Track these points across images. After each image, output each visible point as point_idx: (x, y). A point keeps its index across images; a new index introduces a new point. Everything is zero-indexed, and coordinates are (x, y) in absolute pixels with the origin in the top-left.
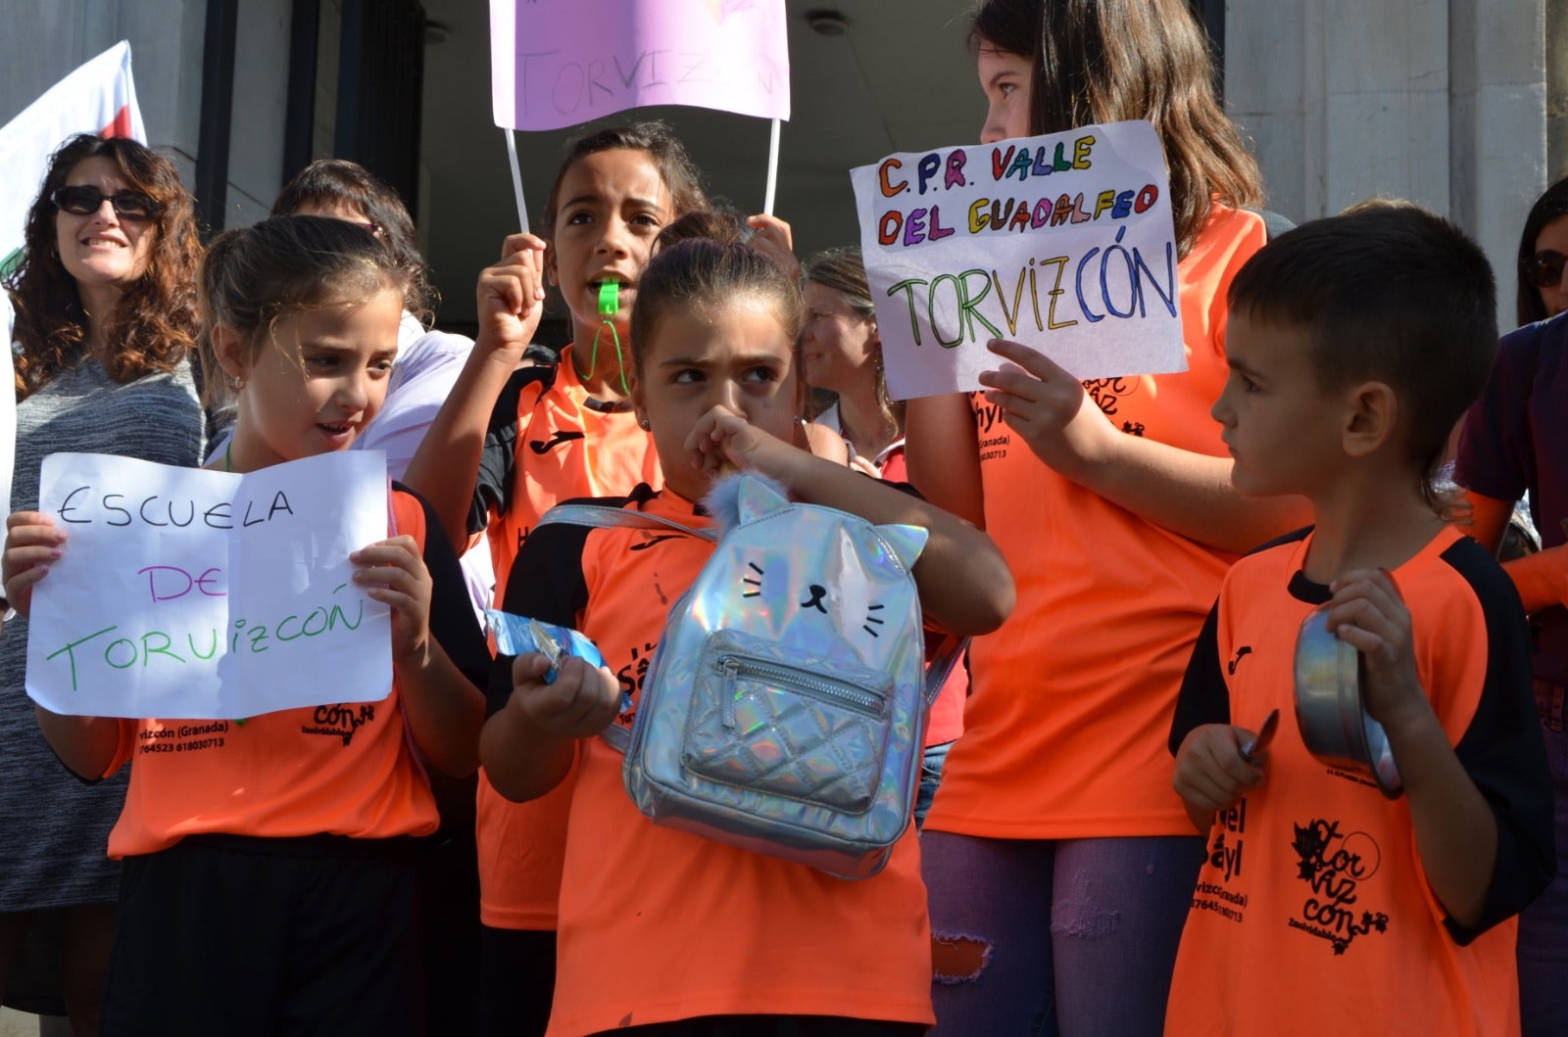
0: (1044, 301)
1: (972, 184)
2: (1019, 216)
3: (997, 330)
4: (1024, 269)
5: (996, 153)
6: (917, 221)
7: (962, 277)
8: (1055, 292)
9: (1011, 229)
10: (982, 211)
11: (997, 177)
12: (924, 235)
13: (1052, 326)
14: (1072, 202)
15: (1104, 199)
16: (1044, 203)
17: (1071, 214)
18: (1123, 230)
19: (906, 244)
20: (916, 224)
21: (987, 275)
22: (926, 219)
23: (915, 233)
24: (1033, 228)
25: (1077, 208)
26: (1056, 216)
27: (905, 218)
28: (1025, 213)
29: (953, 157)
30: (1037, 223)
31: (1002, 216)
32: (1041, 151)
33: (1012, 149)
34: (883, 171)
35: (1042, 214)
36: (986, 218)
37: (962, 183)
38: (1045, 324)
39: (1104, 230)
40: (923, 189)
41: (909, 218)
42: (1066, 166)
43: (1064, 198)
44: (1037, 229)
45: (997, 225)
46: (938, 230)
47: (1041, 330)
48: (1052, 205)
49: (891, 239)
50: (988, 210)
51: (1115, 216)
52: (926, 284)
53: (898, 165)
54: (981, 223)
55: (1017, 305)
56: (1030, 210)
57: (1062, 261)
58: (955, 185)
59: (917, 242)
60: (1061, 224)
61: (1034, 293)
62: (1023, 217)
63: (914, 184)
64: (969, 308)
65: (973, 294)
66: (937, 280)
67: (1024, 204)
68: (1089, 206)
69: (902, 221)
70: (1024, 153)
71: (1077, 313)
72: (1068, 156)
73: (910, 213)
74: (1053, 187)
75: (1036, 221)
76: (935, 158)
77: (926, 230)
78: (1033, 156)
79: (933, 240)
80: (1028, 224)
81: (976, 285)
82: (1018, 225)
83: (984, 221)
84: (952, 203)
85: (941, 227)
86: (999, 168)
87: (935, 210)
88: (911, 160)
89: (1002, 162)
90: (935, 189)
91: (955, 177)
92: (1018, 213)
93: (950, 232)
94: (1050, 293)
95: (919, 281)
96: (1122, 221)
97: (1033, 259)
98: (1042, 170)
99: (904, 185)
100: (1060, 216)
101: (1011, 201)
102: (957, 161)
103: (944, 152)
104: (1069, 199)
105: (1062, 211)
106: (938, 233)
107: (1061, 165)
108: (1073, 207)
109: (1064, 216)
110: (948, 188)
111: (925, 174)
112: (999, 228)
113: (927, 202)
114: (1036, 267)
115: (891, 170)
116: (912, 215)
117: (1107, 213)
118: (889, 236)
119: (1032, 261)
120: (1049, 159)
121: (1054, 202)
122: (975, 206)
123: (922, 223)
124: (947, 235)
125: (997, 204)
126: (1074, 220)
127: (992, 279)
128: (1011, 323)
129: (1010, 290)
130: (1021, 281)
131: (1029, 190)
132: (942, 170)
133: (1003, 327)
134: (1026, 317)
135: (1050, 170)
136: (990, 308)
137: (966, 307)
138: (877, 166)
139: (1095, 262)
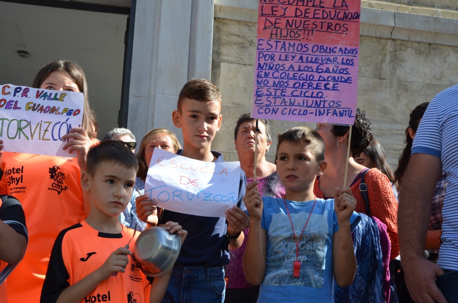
0: (42, 132)
1: (29, 97)
2: (41, 109)
3: (27, 137)
4: (39, 123)
5: (38, 91)
6: (11, 103)
7: (20, 121)
8: (46, 131)
9: (38, 112)
10: (30, 105)
11: (37, 97)
12: (12, 107)
13: (43, 139)
14: (56, 109)
15: (65, 110)
16: (48, 107)
17: (55, 112)
18: (68, 119)
19: (6, 108)
20: (10, 104)
22: (14, 103)
23: (9, 106)
24: (44, 113)
25: (57, 110)
26: (51, 111)
27: (7, 101)
28: (43, 108)
29: (25, 89)
30: (45, 112)
31: (36, 108)
32: (51, 94)
33: (43, 91)
34: (4, 88)
35: (47, 110)
36: (31, 107)
37: (26, 97)
38: (41, 138)
39: (63, 118)
40: (14, 95)
41: (8, 102)
42: (57, 99)
43: (54, 107)
45: (34, 109)
46: (16, 107)
47: (40, 140)
48: (50, 108)
49: (2, 106)
50: (32, 105)
51: (67, 115)
52: (9, 120)
53: (9, 87)
54: (29, 108)
55: (35, 132)
56: (44, 108)
57: (50, 123)
58: (24, 97)
59: (9, 109)
60: (52, 113)
61: (40, 129)
62: (42, 109)
63: (12, 93)
64: (20, 130)
65: (22, 126)
66: (12, 120)
67: (43, 106)
68: (61, 111)
69: (6, 102)
70: (46, 94)
71: (51, 138)
72: (58, 97)
73: (9, 100)
74: (52, 104)
75: (45, 111)
76: (20, 88)
77: (13, 106)
78: (48, 94)
79: (14, 109)
80: (43, 112)
81: (23, 124)
82: (40, 111)
83: (30, 108)
84: (22, 101)
85: (17, 106)
86: (38, 95)
87: (17, 102)
88: (13, 87)
89: (39, 94)
90: (18, 96)
91: (25, 93)
92: (40, 108)
93: (20, 108)
94: (44, 131)
95: (6, 119)
96: (68, 117)
97: (42, 121)
98: (50, 98)
99: (9, 93)
100: (52, 111)
101: (39, 105)
102: (26, 91)
103: (23, 87)
104: (56, 108)
105: (53, 110)
106: (16, 108)
107: (55, 99)
108: (56, 110)
109: (53, 112)
110: (22, 97)
111: (16, 91)
112: (34, 111)
113: (15, 99)
114: (42, 123)
115: (6, 88)
116: (9, 101)
117: (65, 114)
118: (1, 105)
119: (41, 121)
120: (52, 96)
121: (51, 107)
122: (29, 103)
123: (12, 104)
124: (19, 109)
125: (35, 104)
126: (56, 113)
127: (29, 123)
128: (32, 136)
129: (33, 127)
130: (37, 126)
131: (45, 103)
132: (22, 92)
133: (30, 137)
134: (36, 135)
135: (52, 99)
136: (27, 131)
137: (20, 129)
138: (2, 86)
139: (59, 125)
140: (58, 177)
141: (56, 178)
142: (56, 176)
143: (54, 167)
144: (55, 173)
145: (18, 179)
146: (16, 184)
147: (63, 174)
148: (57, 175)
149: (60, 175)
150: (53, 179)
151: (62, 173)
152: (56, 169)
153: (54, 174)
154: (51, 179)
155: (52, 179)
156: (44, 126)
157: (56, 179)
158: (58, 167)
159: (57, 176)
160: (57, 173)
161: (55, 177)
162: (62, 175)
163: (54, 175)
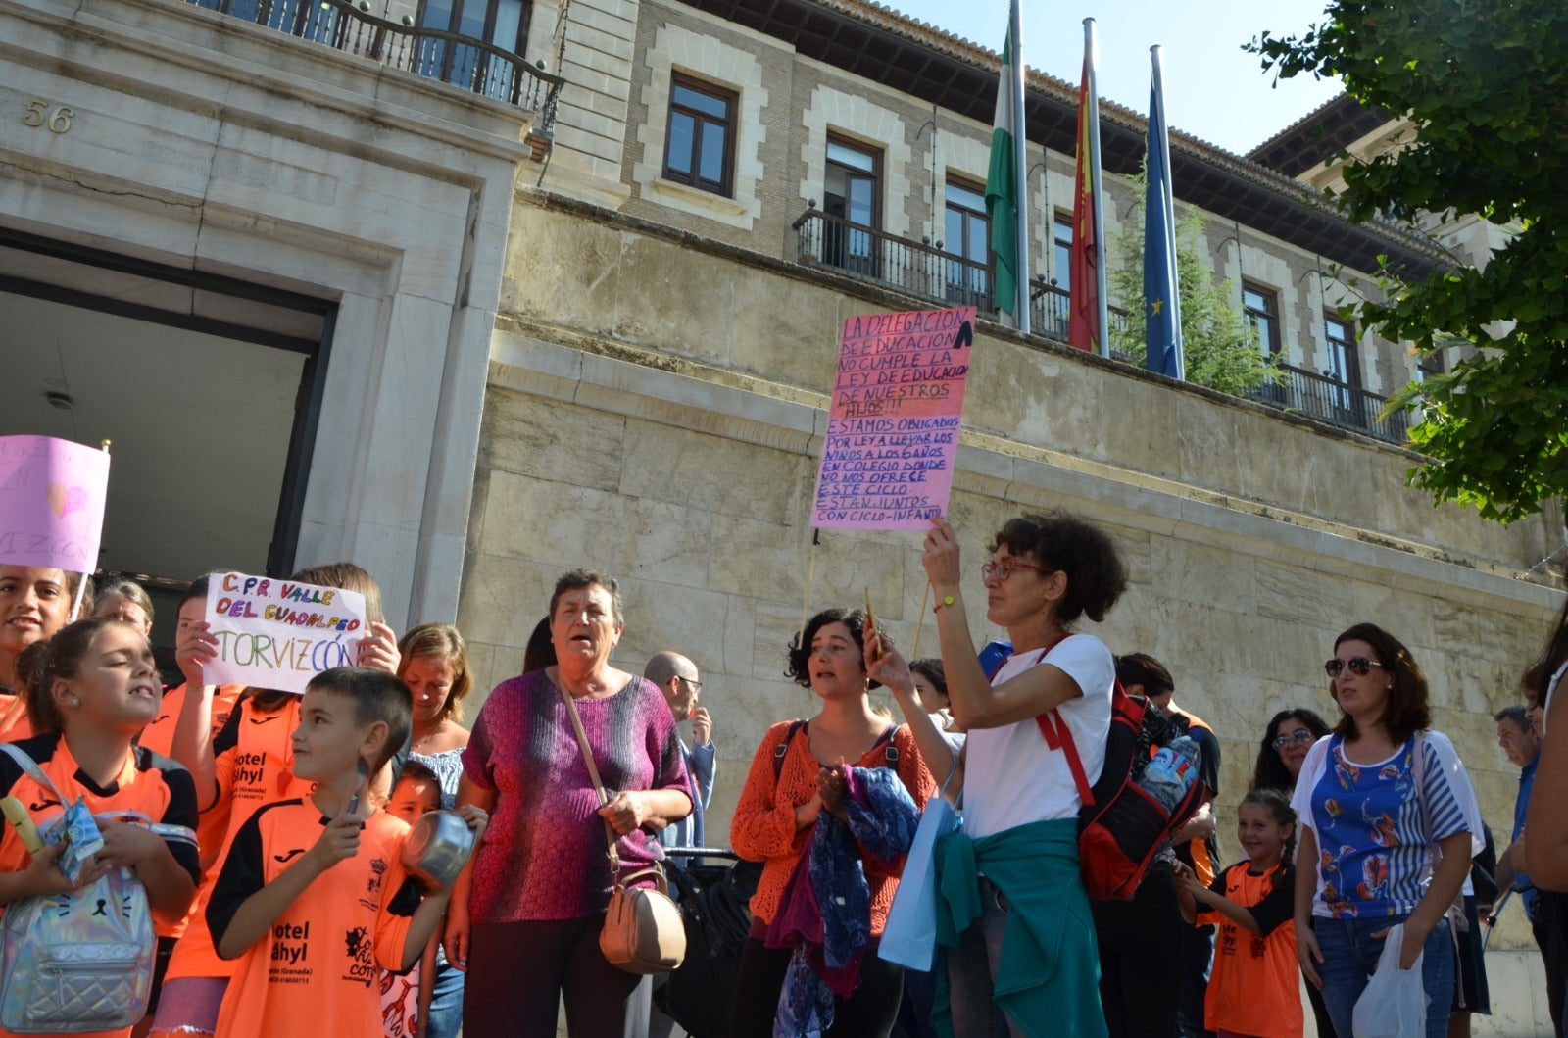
0: (296, 657)
1: (270, 597)
3: (271, 664)
4: (289, 641)
5: (285, 586)
6: (239, 606)
7: (257, 637)
8: (302, 655)
9: (285, 622)
10: (272, 610)
11: (283, 596)
12: (241, 613)
13: (298, 668)
14: (318, 618)
15: (334, 620)
16: (304, 614)
17: (316, 623)
18: (340, 636)
19: (230, 615)
21: (269, 639)
22: (244, 606)
23: (237, 611)
24: (297, 624)
25: (320, 621)
26: (309, 622)
27: (233, 603)
28: (294, 617)
29: (264, 582)
30: (299, 623)
31: (282, 615)
32: (308, 591)
33: (293, 587)
34: (227, 579)
35: (302, 619)
36: (274, 614)
37: (265, 594)
38: (294, 667)
39: (330, 634)
40: (245, 592)
42: (318, 601)
43: (314, 616)
45: (279, 618)
49: (222, 611)
50: (275, 610)
51: (338, 629)
52: (236, 636)
53: (235, 578)
54: (271, 615)
55: (282, 655)
56: (297, 616)
57: (308, 643)
58: (262, 595)
59: (237, 615)
60: (311, 626)
61: (292, 652)
62: (292, 618)
63: (242, 588)
64: (258, 651)
65: (261, 645)
66: (243, 635)
67: (294, 613)
68: (326, 621)
69: (231, 604)
71: (310, 667)
72: (320, 597)
73: (237, 601)
74: (311, 608)
76: (255, 581)
77: (243, 611)
78: (303, 592)
79: (246, 617)
80: (295, 622)
81: (262, 642)
82: (289, 621)
84: (259, 603)
85: (251, 612)
86: (285, 593)
87: (249, 604)
88: (243, 577)
89: (287, 591)
90: (252, 594)
91: (263, 589)
92: (290, 616)
93: (255, 615)
94: (299, 655)
95: (232, 633)
96: (339, 632)
97: (294, 638)
98: (305, 599)
99: (236, 588)
100: (311, 622)
101: (287, 610)
102: (264, 586)
103: (260, 579)
104: (317, 616)
105: (313, 620)
106: (248, 614)
107: (315, 599)
108: (318, 620)
109: (313, 623)
110: (258, 595)
111: (248, 585)
113: (246, 598)
114: (295, 642)
115: (232, 579)
117: (334, 627)
118: (221, 609)
120: (310, 596)
121: (309, 615)
122: (269, 607)
123: (241, 607)
124: (253, 616)
125: (280, 609)
126: (318, 626)
127: (272, 642)
128: (279, 662)
129: (280, 648)
130: (287, 646)
131: (299, 607)
132: (257, 586)
133: (274, 662)
134: (286, 662)
135: (309, 601)
136: (269, 653)
137: (256, 650)
138: (224, 576)
139: (324, 646)
156: (299, 648)
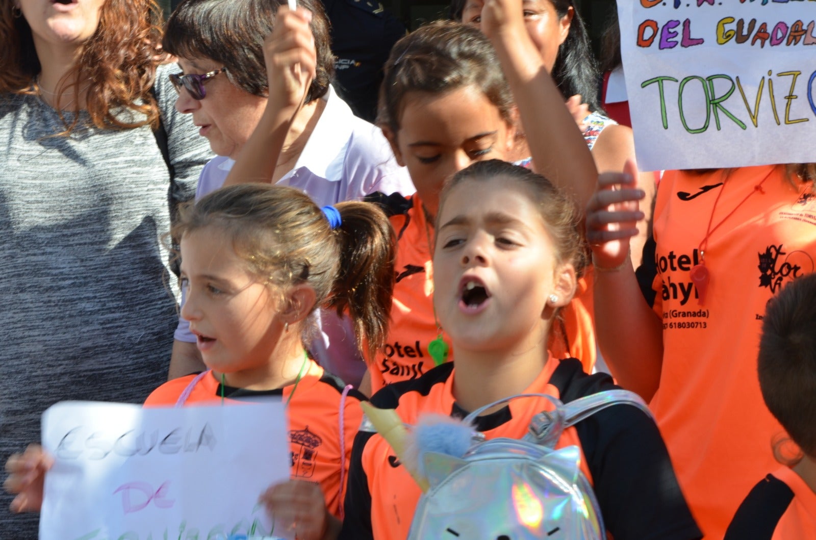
0: (781, 102)
1: (720, 4)
2: (761, 35)
3: (741, 122)
4: (763, 78)
6: (672, 30)
7: (710, 79)
8: (790, 97)
9: (753, 43)
10: (728, 27)
12: (677, 43)
13: (788, 121)
14: (805, 27)
16: (781, 25)
17: (803, 37)
19: (661, 47)
20: (670, 33)
21: (731, 80)
22: (679, 29)
23: (669, 40)
24: (772, 45)
25: (809, 32)
26: (792, 37)
27: (660, 26)
28: (765, 32)
30: (775, 42)
31: (745, 32)
35: (780, 35)
36: (732, 33)
37: (712, 3)
38: (782, 120)
40: (677, 4)
41: (664, 27)
43: (798, 23)
44: (775, 47)
45: (741, 39)
46: (689, 39)
47: (779, 124)
48: (788, 28)
49: (648, 43)
50: (733, 26)
52: (677, 81)
54: (728, 37)
55: (758, 104)
56: (770, 30)
57: (796, 74)
58: (705, 4)
59: (671, 48)
60: (795, 44)
61: (772, 97)
62: (763, 36)
64: (716, 104)
65: (719, 92)
66: (687, 79)
67: (764, 25)
69: (658, 29)
71: (809, 112)
73: (665, 23)
75: (774, 41)
77: (679, 38)
79: (686, 47)
80: (767, 42)
81: (722, 89)
82: (759, 42)
83: (730, 35)
85: (692, 37)
87: (687, 23)
90: (688, 5)
92: (759, 31)
93: (700, 41)
94: (785, 98)
95: (670, 79)
97: (770, 71)
100: (795, 37)
101: (753, 22)
104: (802, 25)
105: (796, 33)
106: (688, 41)
108: (806, 31)
109: (798, 38)
110: (699, 5)
112: (743, 42)
113: (680, 15)
114: (774, 76)
116: (666, 25)
118: (646, 40)
119: (770, 73)
121: (789, 25)
122: (722, 22)
123: (675, 32)
124: (698, 44)
125: (741, 23)
126: (806, 42)
127: (736, 84)
128: (754, 117)
129: (751, 93)
130: (761, 87)
131: (769, 14)
133: (746, 119)
134: (765, 114)
136: (735, 105)
137: (713, 103)
140: (780, 279)
141: (776, 283)
142: (777, 277)
143: (768, 250)
144: (773, 269)
145: (686, 287)
146: (683, 303)
147: (795, 266)
148: (777, 274)
149: (785, 271)
150: (769, 287)
151: (792, 266)
152: (773, 256)
153: (769, 272)
154: (763, 287)
155: (766, 286)
156: (782, 86)
157: (777, 286)
158: (777, 247)
159: (779, 275)
160: (777, 269)
161: (773, 281)
162: (792, 271)
163: (770, 275)
